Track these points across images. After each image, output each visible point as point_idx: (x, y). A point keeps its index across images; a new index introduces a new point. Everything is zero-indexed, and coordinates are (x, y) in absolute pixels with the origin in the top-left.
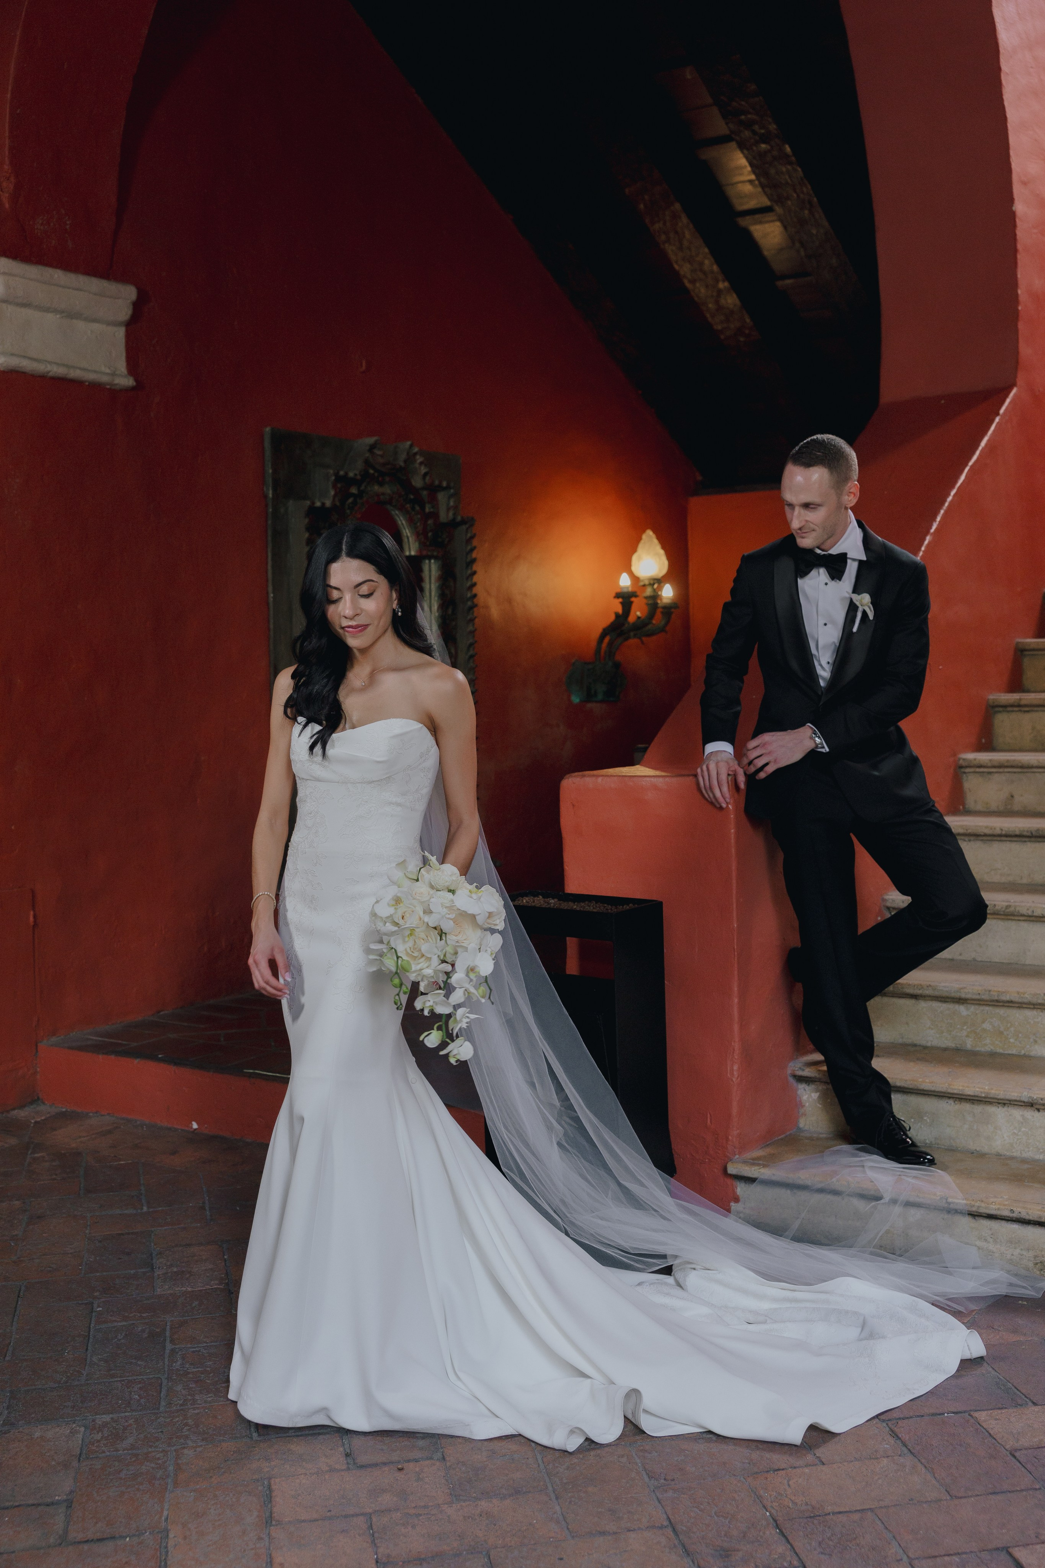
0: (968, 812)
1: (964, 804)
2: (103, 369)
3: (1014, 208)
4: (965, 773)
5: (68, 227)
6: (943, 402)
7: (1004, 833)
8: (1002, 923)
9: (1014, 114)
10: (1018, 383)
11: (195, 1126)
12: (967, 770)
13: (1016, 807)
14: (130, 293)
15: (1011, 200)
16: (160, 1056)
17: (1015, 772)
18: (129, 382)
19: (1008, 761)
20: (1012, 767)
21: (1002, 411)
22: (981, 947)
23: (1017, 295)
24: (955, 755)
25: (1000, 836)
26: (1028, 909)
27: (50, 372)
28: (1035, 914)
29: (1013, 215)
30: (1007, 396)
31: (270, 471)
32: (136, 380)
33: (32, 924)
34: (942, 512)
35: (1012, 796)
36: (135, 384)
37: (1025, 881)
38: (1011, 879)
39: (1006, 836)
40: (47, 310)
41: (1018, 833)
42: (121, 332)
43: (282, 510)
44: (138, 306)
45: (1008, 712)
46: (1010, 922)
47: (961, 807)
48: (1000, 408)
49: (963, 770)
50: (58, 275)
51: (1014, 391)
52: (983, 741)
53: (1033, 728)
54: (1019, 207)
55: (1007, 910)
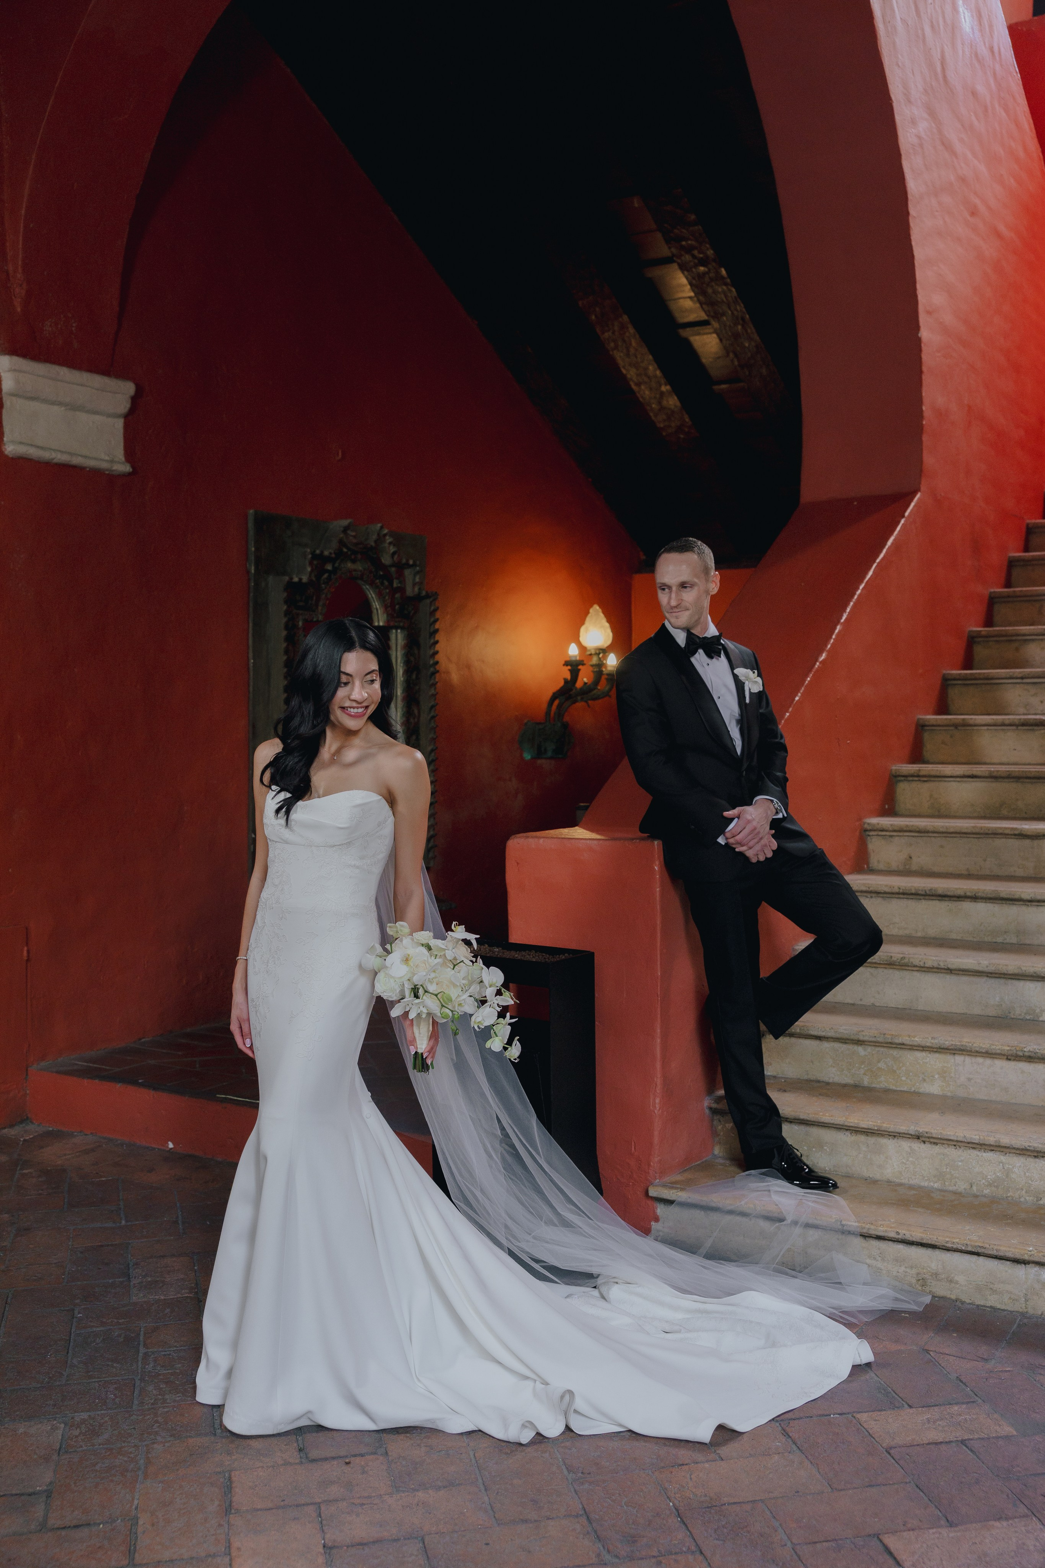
0: (872, 871)
1: (868, 864)
2: (103, 456)
3: (919, 335)
4: (869, 835)
5: (73, 329)
6: (855, 503)
7: (901, 891)
8: (898, 973)
9: (920, 253)
10: (922, 488)
11: (171, 1145)
12: (871, 833)
13: (914, 867)
14: (129, 388)
15: (917, 328)
16: (140, 1081)
17: (913, 836)
18: (127, 468)
19: (907, 826)
20: (910, 831)
21: (907, 514)
22: (879, 993)
23: (922, 411)
24: (860, 819)
25: (898, 893)
26: (920, 961)
27: (54, 459)
28: (926, 965)
29: (919, 340)
30: (912, 500)
31: (253, 549)
32: (133, 467)
33: (26, 958)
34: (852, 604)
35: (911, 858)
36: (131, 470)
37: (919, 934)
38: (907, 932)
39: (904, 894)
40: (53, 403)
41: (913, 891)
42: (120, 424)
43: (263, 584)
44: (135, 400)
45: (909, 781)
46: (905, 972)
47: (866, 866)
48: (905, 511)
49: (867, 833)
50: (64, 372)
51: (918, 495)
52: (887, 807)
53: (931, 796)
54: (925, 334)
55: (903, 962)
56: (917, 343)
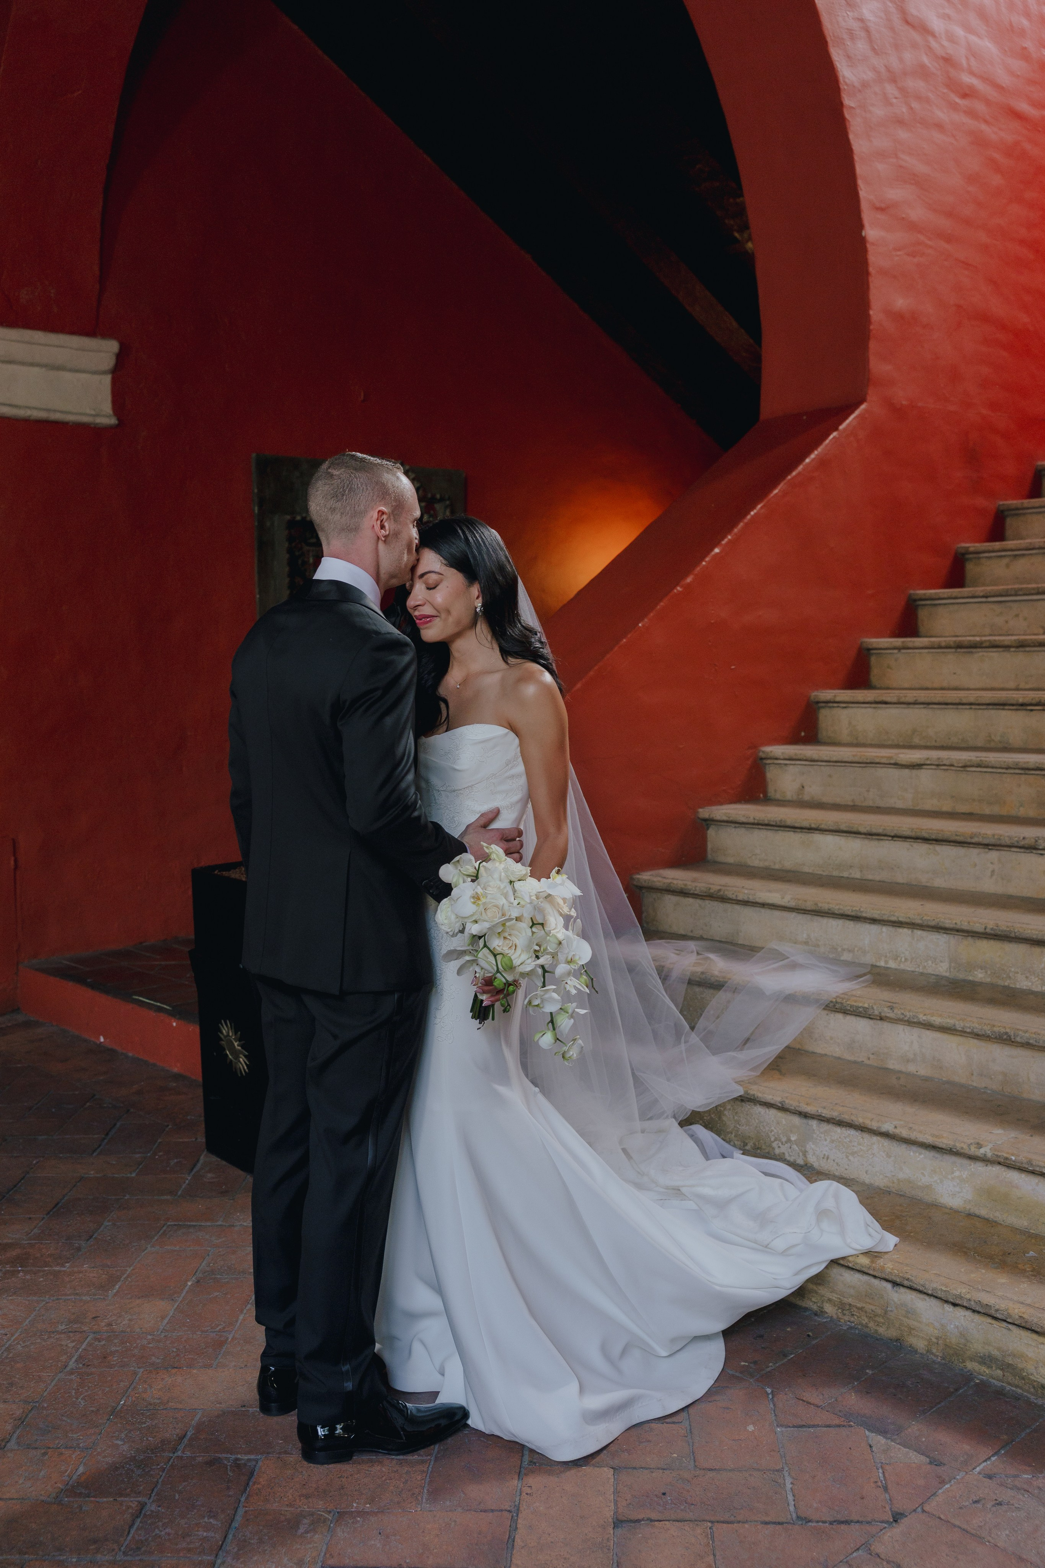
0: (767, 800)
1: (765, 793)
2: (88, 411)
3: (863, 234)
4: (766, 764)
5: (52, 295)
6: (805, 418)
7: (756, 821)
8: (722, 905)
9: (859, 145)
10: (868, 398)
11: (102, 1039)
12: (768, 761)
13: (806, 798)
14: (113, 346)
15: (861, 226)
16: (89, 980)
17: (805, 765)
18: (113, 421)
19: (796, 754)
20: (806, 760)
21: (841, 427)
23: (869, 315)
24: (755, 747)
25: (753, 824)
26: (733, 894)
27: (30, 416)
28: (738, 898)
29: (863, 241)
30: (852, 412)
31: (256, 491)
32: (118, 419)
34: (741, 524)
35: (803, 787)
36: (117, 422)
39: (758, 824)
40: (32, 365)
41: (766, 822)
42: (108, 379)
43: (268, 524)
44: (120, 357)
45: (830, 707)
46: (727, 904)
47: (761, 795)
48: (841, 423)
49: (765, 761)
50: (39, 336)
51: (863, 407)
52: (803, 734)
53: (850, 723)
54: (871, 233)
55: (719, 894)
56: (860, 245)
